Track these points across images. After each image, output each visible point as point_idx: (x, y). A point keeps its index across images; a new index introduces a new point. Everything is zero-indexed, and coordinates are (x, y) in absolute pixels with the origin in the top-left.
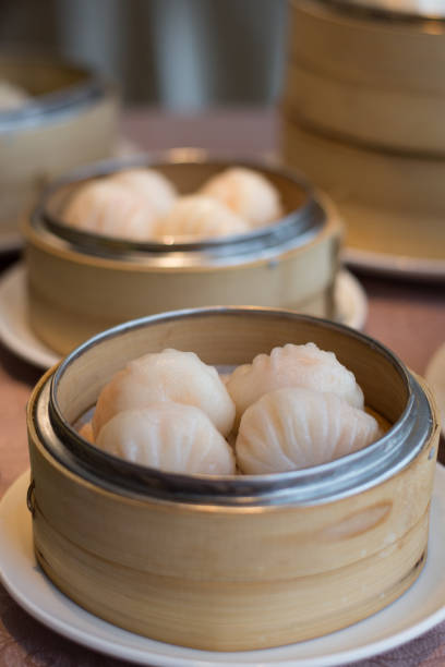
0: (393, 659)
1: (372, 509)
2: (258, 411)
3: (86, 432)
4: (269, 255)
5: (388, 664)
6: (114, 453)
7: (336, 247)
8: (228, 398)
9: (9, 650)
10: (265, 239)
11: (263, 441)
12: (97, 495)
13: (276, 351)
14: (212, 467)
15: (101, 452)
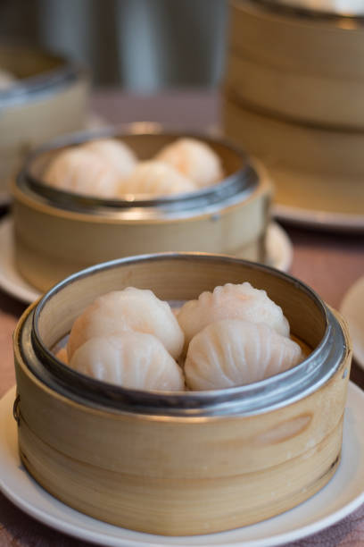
0: (313, 542)
2: (203, 339)
3: (62, 355)
4: (213, 210)
6: (84, 372)
7: (267, 203)
8: (178, 327)
10: (209, 197)
11: (207, 363)
12: (70, 407)
13: (218, 289)
14: (165, 385)
15: (75, 372)
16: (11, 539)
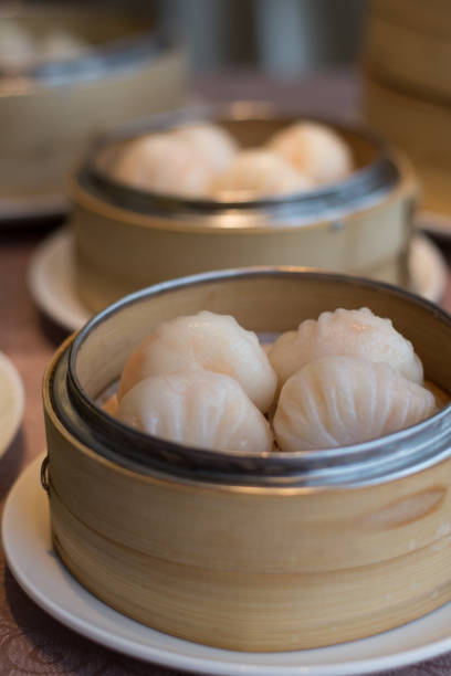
0: (445, 667)
1: (421, 494)
2: (300, 383)
4: (333, 215)
5: (439, 672)
6: (133, 424)
7: (411, 210)
8: (268, 367)
9: (14, 643)
10: (326, 197)
11: (304, 414)
12: (109, 470)
13: (325, 317)
14: (243, 444)
15: (119, 425)
16: (31, 649)
